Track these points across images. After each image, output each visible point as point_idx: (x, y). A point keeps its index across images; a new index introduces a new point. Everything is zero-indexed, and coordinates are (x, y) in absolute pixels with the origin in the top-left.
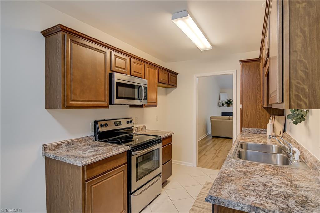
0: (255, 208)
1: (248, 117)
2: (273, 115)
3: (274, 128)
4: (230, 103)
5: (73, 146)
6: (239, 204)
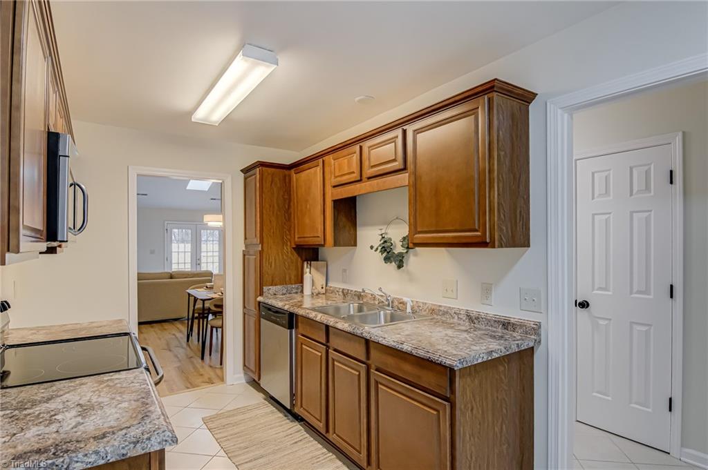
1: (271, 266)
2: (307, 260)
3: (313, 281)
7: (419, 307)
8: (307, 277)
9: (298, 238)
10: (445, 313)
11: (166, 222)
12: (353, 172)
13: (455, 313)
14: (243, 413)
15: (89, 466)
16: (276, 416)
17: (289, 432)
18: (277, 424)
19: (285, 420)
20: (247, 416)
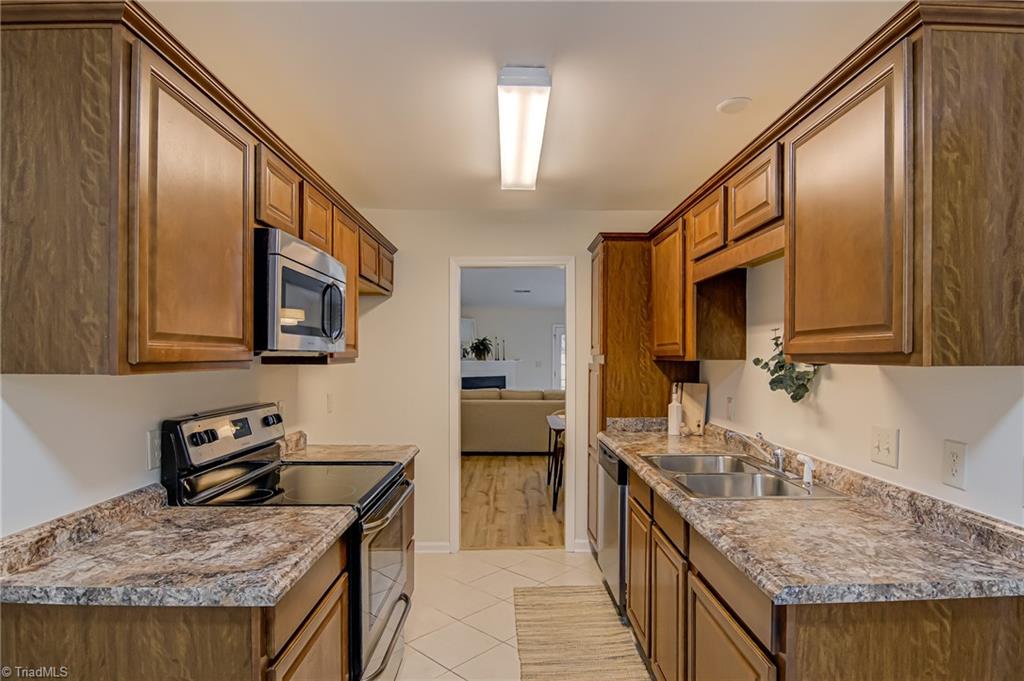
0: (885, 587)
1: (619, 388)
2: (678, 381)
3: (684, 414)
4: (484, 350)
5: (96, 538)
6: (853, 589)
7: (829, 474)
8: (674, 407)
9: (659, 345)
10: (871, 493)
11: (554, 326)
12: (716, 234)
13: (888, 495)
14: (567, 595)
15: (181, 604)
16: (608, 611)
17: (612, 639)
18: (604, 623)
19: (616, 620)
20: (570, 599)
